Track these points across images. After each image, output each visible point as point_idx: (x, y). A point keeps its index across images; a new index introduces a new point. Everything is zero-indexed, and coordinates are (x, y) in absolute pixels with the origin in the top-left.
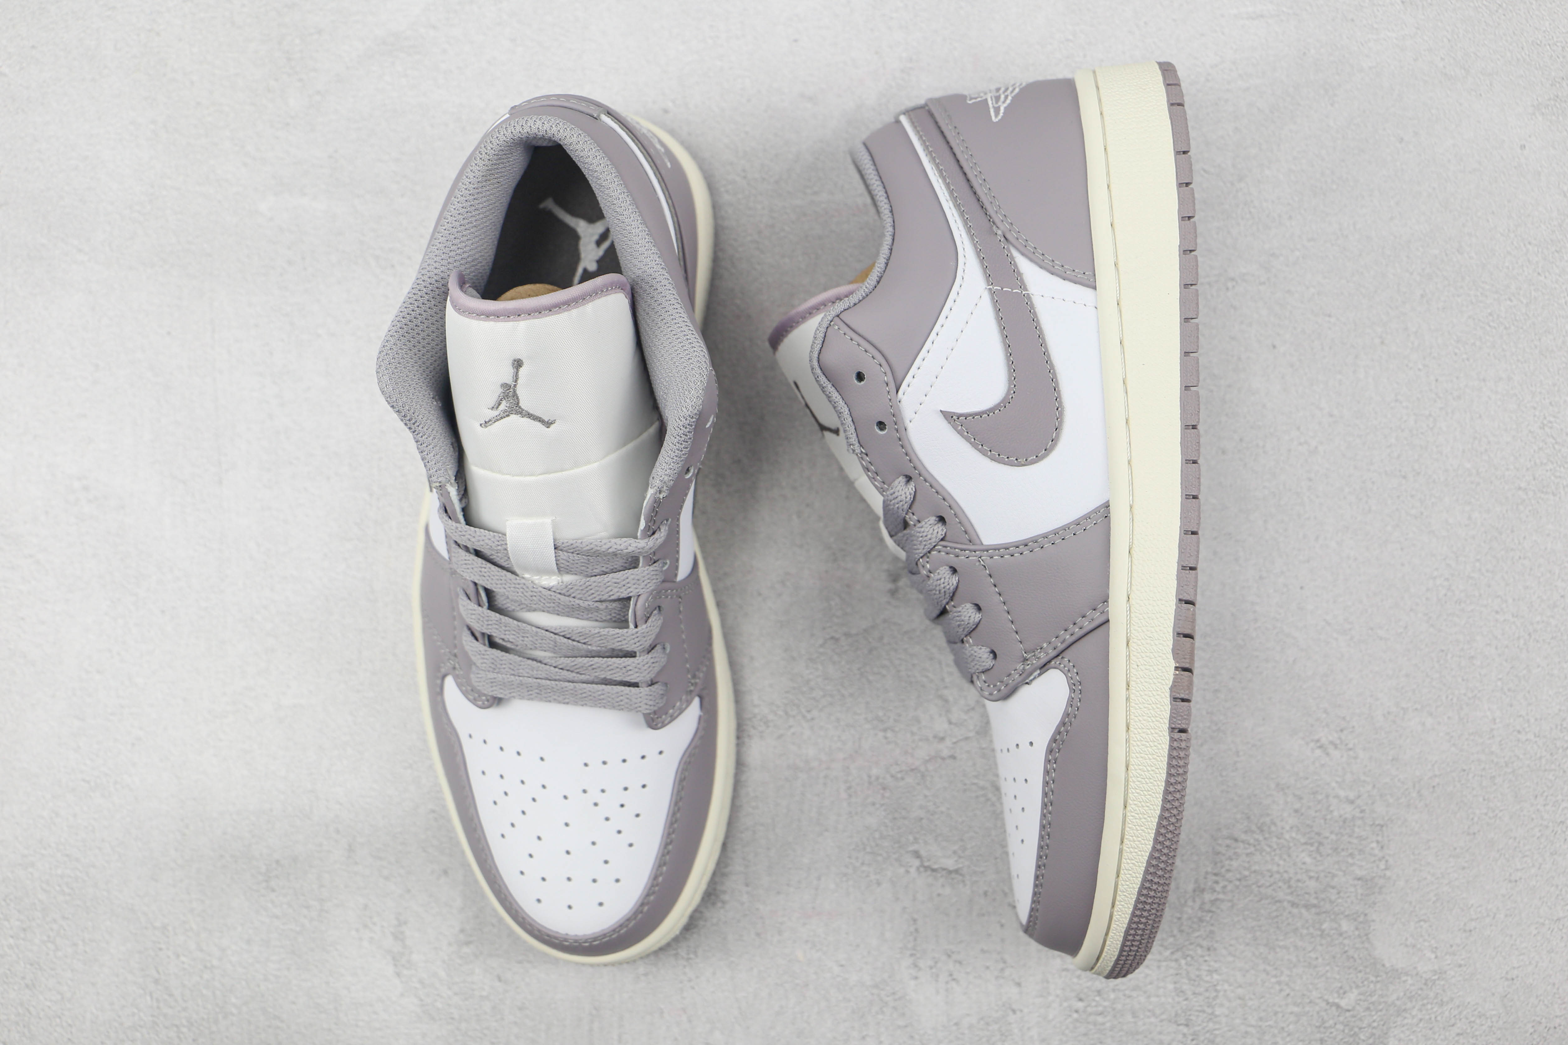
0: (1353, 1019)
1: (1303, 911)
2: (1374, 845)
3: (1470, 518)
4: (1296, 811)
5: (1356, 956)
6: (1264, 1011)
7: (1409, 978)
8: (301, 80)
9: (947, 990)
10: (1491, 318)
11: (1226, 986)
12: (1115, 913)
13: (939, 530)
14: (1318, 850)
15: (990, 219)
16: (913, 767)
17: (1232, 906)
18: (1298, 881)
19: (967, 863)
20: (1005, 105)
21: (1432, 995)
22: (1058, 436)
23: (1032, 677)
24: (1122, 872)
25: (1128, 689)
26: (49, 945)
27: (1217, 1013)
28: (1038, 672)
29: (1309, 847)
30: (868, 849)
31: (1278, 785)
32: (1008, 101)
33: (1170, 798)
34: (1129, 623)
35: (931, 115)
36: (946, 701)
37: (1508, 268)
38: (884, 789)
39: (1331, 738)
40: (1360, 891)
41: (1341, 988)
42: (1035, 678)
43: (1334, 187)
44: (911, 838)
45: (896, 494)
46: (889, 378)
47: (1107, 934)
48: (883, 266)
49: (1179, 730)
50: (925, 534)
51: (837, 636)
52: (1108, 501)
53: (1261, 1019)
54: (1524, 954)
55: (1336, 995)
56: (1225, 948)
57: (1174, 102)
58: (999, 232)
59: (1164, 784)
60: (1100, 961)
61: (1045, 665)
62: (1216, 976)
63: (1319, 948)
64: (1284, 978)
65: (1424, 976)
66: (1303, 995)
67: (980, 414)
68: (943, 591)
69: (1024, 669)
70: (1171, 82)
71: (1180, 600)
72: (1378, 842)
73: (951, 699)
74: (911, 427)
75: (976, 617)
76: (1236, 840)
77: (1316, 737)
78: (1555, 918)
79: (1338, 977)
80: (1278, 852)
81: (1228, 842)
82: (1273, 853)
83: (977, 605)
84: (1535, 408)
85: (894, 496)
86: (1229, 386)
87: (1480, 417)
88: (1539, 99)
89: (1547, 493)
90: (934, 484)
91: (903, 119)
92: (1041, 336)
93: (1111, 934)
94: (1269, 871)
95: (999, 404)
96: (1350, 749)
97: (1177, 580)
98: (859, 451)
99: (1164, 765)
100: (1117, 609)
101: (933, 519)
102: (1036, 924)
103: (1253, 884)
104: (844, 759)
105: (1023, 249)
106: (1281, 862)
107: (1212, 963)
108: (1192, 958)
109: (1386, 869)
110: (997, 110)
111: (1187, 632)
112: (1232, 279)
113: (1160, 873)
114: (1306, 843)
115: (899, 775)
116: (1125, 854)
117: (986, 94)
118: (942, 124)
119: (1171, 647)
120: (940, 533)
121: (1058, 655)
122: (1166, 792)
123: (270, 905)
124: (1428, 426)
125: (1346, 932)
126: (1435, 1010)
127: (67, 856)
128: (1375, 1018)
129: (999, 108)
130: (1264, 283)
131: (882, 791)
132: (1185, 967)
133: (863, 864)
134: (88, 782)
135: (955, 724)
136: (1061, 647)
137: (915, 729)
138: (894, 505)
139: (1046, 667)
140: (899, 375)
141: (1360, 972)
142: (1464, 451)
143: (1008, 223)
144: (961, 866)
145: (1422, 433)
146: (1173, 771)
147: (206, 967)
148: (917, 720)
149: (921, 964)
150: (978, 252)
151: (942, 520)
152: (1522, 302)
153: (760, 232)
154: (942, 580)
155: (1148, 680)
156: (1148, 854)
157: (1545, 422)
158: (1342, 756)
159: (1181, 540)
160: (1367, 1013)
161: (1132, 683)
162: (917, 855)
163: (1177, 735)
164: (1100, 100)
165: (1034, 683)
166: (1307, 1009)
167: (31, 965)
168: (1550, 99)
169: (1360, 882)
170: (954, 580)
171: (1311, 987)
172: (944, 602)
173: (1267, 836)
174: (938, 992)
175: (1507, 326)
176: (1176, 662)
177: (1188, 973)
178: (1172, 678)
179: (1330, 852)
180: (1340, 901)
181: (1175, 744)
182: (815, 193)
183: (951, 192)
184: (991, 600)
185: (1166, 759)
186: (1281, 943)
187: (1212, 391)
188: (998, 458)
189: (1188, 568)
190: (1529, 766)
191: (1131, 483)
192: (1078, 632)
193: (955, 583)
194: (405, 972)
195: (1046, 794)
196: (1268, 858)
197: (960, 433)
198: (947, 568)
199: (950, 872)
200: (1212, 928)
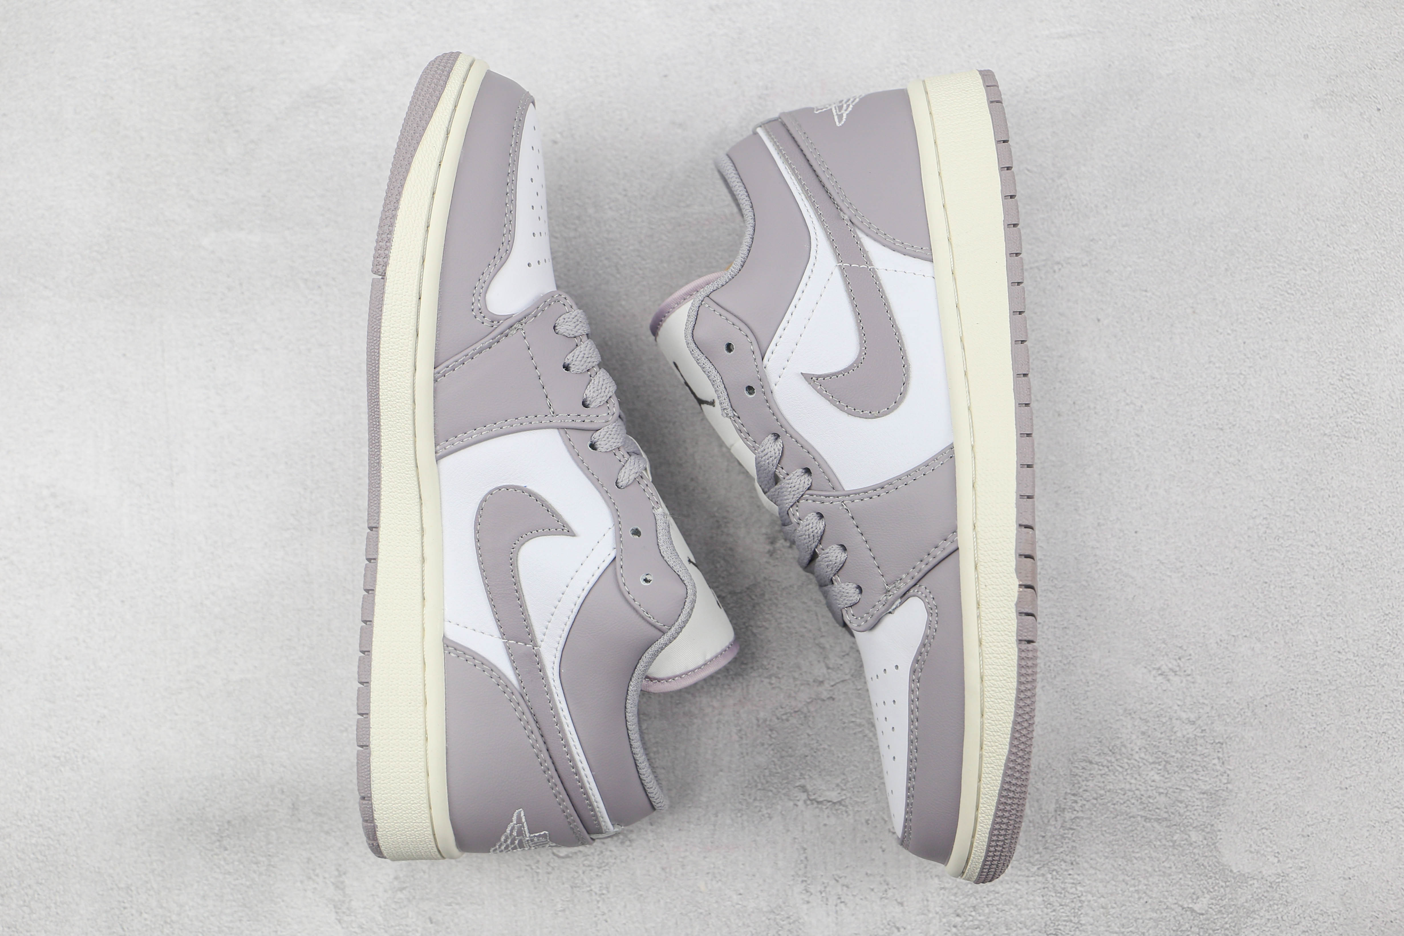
0: (1207, 922)
1: (1155, 824)
2: (1216, 761)
3: (1282, 463)
4: (1143, 733)
5: (1206, 864)
6: (1125, 918)
7: (1255, 882)
8: (237, 131)
9: (837, 912)
10: (1288, 286)
11: (1090, 897)
12: (980, 815)
13: (806, 480)
14: (1165, 769)
15: (838, 207)
16: (796, 710)
17: (1091, 824)
18: (1149, 797)
19: (849, 795)
20: (847, 112)
21: (1277, 896)
22: (905, 390)
23: (894, 607)
24: (983, 776)
25: (978, 608)
26: (25, 908)
27: (1083, 922)
28: (899, 601)
29: (1157, 766)
30: (760, 786)
31: (1125, 710)
32: (850, 109)
33: (1021, 704)
34: (976, 548)
35: (784, 125)
36: (824, 648)
37: (1300, 241)
38: (771, 730)
39: (1170, 666)
40: (1205, 804)
41: (1194, 893)
42: (897, 607)
43: (1143, 179)
44: (798, 774)
45: (766, 451)
46: (755, 347)
47: (973, 837)
48: (746, 252)
49: (1026, 641)
50: (793, 485)
51: (724, 595)
52: (952, 444)
53: (1123, 926)
54: (1358, 855)
55: (1190, 901)
56: (1087, 862)
57: (993, 100)
58: (846, 217)
59: (1015, 692)
60: (969, 864)
61: (905, 594)
62: (1079, 888)
63: (1172, 858)
64: (1142, 887)
65: (1269, 879)
66: (1161, 902)
67: (836, 374)
68: (811, 535)
69: (886, 600)
70: (990, 84)
71: (1020, 525)
72: (1219, 758)
73: (827, 646)
74: (775, 389)
75: (842, 556)
76: (1091, 762)
77: (1157, 666)
78: (1384, 821)
79: (1191, 883)
80: (1129, 771)
81: (1084, 764)
82: (1125, 773)
83: (842, 546)
84: (1333, 363)
85: (765, 452)
86: (1061, 356)
87: (1285, 373)
88: (1318, 95)
89: (1349, 437)
90: (799, 439)
91: (759, 130)
92: (886, 304)
93: (977, 835)
94: (1121, 789)
95: (852, 365)
96: (1189, 675)
97: (1017, 507)
98: (732, 415)
99: (1014, 674)
100: (965, 538)
101: (800, 471)
102: (910, 833)
103: (1109, 802)
104: (735, 705)
105: (867, 231)
106: (1133, 781)
107: (1076, 876)
108: (1057, 872)
109: (1228, 783)
110: (840, 117)
111: (1027, 553)
112: (1058, 263)
113: (1017, 775)
114: (1154, 763)
115: (784, 717)
116: (984, 759)
117: (830, 105)
118: (793, 131)
119: (1014, 567)
120: (806, 483)
121: (915, 584)
122: (1018, 699)
123: (222, 863)
124: (1239, 382)
125: (1196, 842)
126: (1281, 910)
127: (41, 825)
128: (1226, 920)
129: (842, 114)
130: (1086, 265)
131: (769, 733)
132: (1051, 881)
133: (755, 800)
134: (59, 758)
135: (833, 669)
136: (917, 576)
137: (796, 675)
138: (765, 461)
139: (906, 596)
140: (764, 344)
141: (1211, 878)
142: (1273, 404)
143: (853, 209)
144: (844, 797)
145: (1235, 390)
146: (1023, 679)
147: (166, 922)
148: (799, 667)
149: (812, 888)
150: (828, 236)
151: (808, 471)
152: (1315, 271)
153: (640, 242)
154: (811, 525)
155: (995, 598)
156: (1005, 758)
157: (1343, 375)
158: (1182, 682)
159: (1018, 473)
160: (1219, 916)
161: (982, 602)
162: (804, 789)
163: (1024, 646)
164: (929, 102)
165: (896, 611)
166: (1164, 914)
167: (9, 928)
168: (1327, 95)
169: (1205, 796)
170: (821, 525)
171: (1166, 893)
172: (814, 545)
173: (1119, 757)
174: (828, 915)
175: (1304, 292)
176: (1020, 580)
177: (1054, 886)
178: (1016, 594)
179: (1176, 769)
180: (1188, 813)
181: (1023, 655)
182: (688, 206)
183: (803, 187)
184: (855, 540)
185: (1016, 668)
186: (1137, 855)
187: (1045, 361)
188: (854, 412)
189: (1026, 497)
190: (1350, 683)
191: (972, 426)
192: (932, 561)
193: (822, 528)
194: (346, 918)
195: (912, 711)
196: (1121, 777)
197: (819, 392)
198: (815, 514)
199: (834, 803)
200: (1074, 844)
